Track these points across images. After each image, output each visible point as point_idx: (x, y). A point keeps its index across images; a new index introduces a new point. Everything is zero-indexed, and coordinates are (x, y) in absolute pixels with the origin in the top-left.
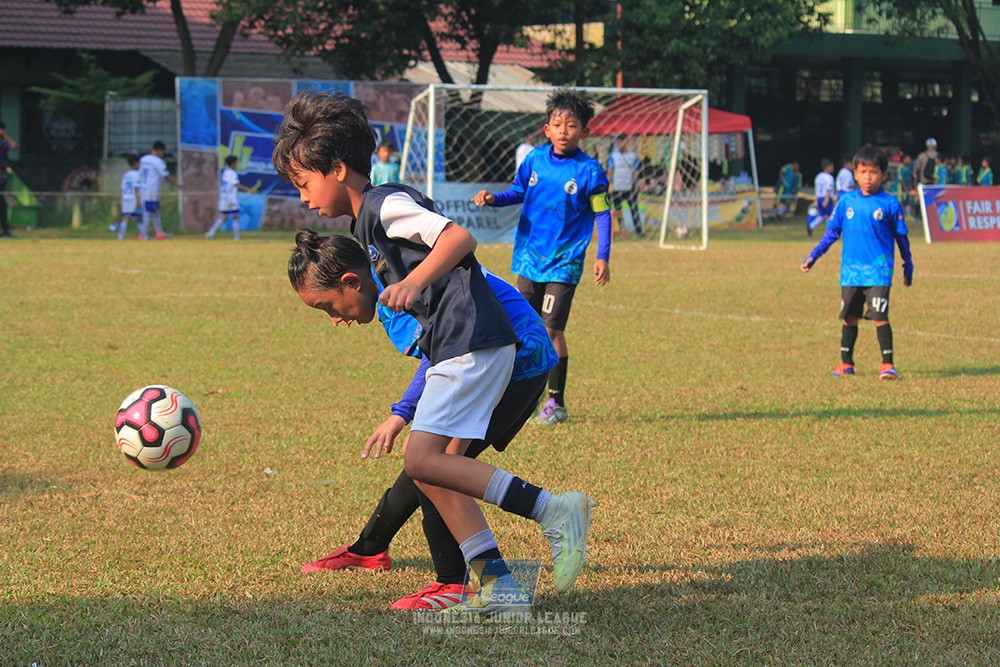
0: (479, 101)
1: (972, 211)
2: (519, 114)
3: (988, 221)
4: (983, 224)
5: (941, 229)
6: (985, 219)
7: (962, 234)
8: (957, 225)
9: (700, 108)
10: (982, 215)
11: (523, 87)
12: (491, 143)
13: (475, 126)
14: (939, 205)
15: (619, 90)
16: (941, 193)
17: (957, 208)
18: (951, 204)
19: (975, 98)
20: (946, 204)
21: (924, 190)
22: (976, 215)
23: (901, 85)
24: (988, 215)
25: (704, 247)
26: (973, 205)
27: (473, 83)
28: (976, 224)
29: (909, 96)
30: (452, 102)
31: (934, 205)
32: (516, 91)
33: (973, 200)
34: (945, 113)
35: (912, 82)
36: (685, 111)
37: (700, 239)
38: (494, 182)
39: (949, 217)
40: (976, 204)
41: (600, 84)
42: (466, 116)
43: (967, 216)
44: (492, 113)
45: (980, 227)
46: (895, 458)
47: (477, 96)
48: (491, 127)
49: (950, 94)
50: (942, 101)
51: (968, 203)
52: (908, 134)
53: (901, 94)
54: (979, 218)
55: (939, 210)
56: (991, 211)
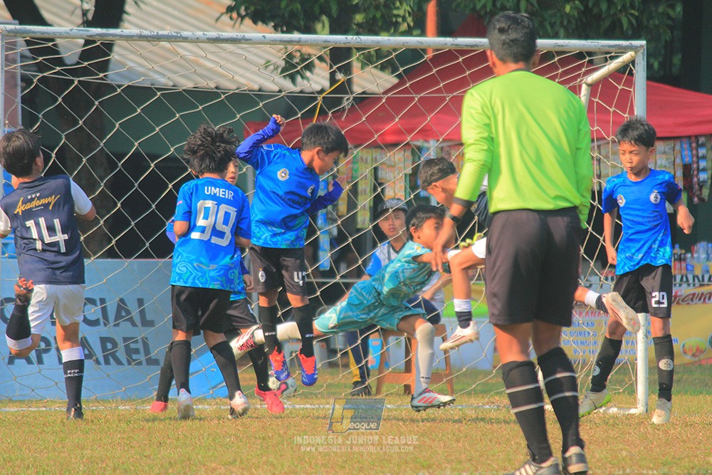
0: (104, 67)
2: (200, 95)
9: (630, 82)
11: (213, 34)
12: (137, 163)
13: (98, 124)
15: (432, 41)
25: (638, 410)
27: (88, 24)
30: (41, 67)
32: (196, 41)
36: (593, 87)
37: (632, 390)
38: (146, 255)
41: (389, 25)
42: (78, 101)
44: (139, 93)
47: (97, 53)
48: (137, 127)
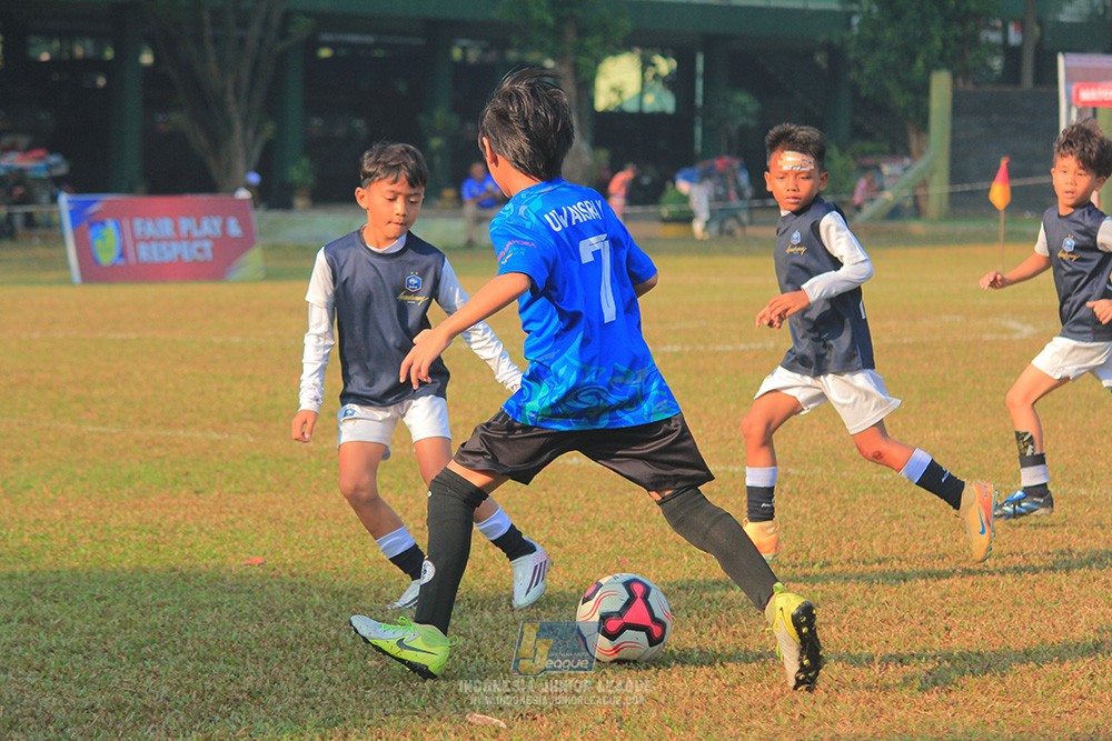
1: (143, 233)
3: (169, 249)
4: (161, 254)
5: (96, 262)
6: (164, 246)
7: (129, 271)
8: (123, 254)
10: (159, 240)
14: (92, 225)
16: (95, 208)
17: (120, 229)
18: (111, 225)
19: (147, 58)
20: (103, 224)
21: (69, 202)
22: (149, 240)
23: (33, 40)
24: (168, 240)
26: (144, 225)
28: (151, 254)
29: (45, 57)
31: (85, 224)
33: (144, 216)
34: (101, 82)
35: (49, 35)
39: (107, 245)
40: (150, 224)
43: (135, 241)
45: (156, 258)
46: (21, 620)
49: (109, 54)
50: (96, 65)
51: (138, 223)
52: (44, 116)
53: (33, 53)
54: (154, 245)
55: (91, 234)
56: (174, 234)
